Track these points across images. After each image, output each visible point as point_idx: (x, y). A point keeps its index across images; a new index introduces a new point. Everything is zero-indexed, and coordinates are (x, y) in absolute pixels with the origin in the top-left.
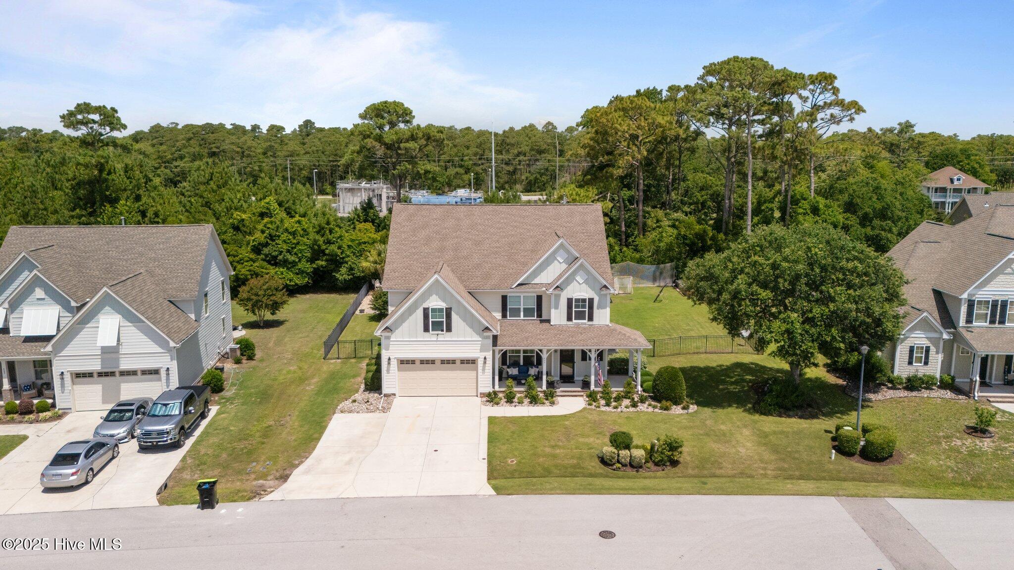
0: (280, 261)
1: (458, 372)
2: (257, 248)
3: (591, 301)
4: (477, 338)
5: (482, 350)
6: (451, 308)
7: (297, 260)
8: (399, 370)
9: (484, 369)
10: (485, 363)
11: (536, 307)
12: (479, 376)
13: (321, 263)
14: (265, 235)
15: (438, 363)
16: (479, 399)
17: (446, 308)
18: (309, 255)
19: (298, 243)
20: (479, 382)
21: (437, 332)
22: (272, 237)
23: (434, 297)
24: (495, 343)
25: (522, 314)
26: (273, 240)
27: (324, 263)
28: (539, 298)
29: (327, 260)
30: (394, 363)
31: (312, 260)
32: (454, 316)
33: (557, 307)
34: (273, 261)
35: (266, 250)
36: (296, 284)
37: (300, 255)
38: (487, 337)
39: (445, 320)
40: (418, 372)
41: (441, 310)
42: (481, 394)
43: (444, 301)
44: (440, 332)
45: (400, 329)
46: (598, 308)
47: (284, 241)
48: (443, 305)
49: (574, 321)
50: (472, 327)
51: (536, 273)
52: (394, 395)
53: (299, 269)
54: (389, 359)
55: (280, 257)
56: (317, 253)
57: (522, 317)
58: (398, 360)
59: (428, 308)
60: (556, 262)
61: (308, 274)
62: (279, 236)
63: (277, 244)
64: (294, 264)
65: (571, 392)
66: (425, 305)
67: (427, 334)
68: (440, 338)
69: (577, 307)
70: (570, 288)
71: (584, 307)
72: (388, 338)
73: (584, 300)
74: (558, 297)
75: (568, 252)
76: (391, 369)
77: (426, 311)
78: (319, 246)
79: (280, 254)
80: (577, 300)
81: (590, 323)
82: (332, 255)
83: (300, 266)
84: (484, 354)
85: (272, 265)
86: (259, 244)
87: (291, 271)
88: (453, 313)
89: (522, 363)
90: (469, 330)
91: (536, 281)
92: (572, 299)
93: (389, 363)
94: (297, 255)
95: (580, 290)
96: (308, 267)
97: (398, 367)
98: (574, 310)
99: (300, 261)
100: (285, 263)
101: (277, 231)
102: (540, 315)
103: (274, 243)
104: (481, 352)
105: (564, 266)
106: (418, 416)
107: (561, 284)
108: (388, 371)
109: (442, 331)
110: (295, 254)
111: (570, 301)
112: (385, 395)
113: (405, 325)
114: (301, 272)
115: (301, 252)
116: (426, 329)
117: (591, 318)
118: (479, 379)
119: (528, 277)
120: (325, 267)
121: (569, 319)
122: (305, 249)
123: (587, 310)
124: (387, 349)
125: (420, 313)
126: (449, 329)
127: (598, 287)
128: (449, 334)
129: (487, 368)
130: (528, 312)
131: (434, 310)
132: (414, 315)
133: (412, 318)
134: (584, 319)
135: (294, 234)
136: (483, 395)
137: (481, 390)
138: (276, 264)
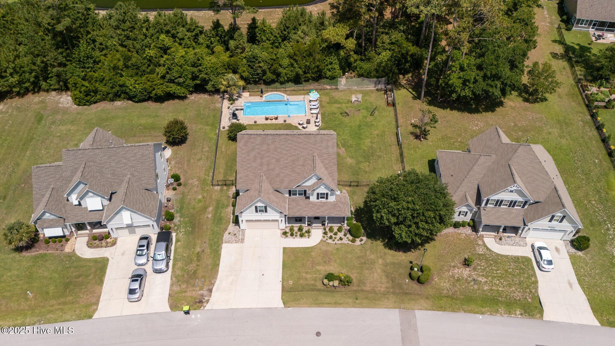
1: (271, 223)
3: (327, 194)
4: (278, 214)
5: (280, 217)
8: (247, 223)
11: (303, 193)
13: (198, 82)
15: (262, 221)
16: (280, 232)
17: (265, 206)
18: (190, 77)
21: (261, 213)
23: (259, 203)
28: (305, 191)
32: (268, 208)
33: (312, 195)
34: (172, 81)
39: (264, 209)
41: (262, 206)
42: (280, 229)
46: (330, 195)
49: (320, 199)
52: (245, 229)
55: (176, 81)
57: (298, 196)
58: (246, 220)
60: (312, 179)
64: (184, 82)
65: (317, 226)
67: (257, 213)
70: (318, 189)
73: (324, 193)
74: (313, 191)
76: (243, 221)
77: (256, 207)
80: (321, 193)
84: (281, 219)
90: (274, 212)
91: (304, 185)
95: (322, 190)
98: (320, 196)
102: (305, 196)
105: (316, 181)
106: (256, 246)
111: (318, 193)
112: (242, 230)
113: (248, 211)
117: (327, 198)
119: (300, 184)
123: (325, 196)
125: (254, 207)
127: (330, 190)
128: (266, 213)
129: (283, 221)
130: (300, 194)
131: (259, 207)
133: (250, 209)
134: (324, 199)
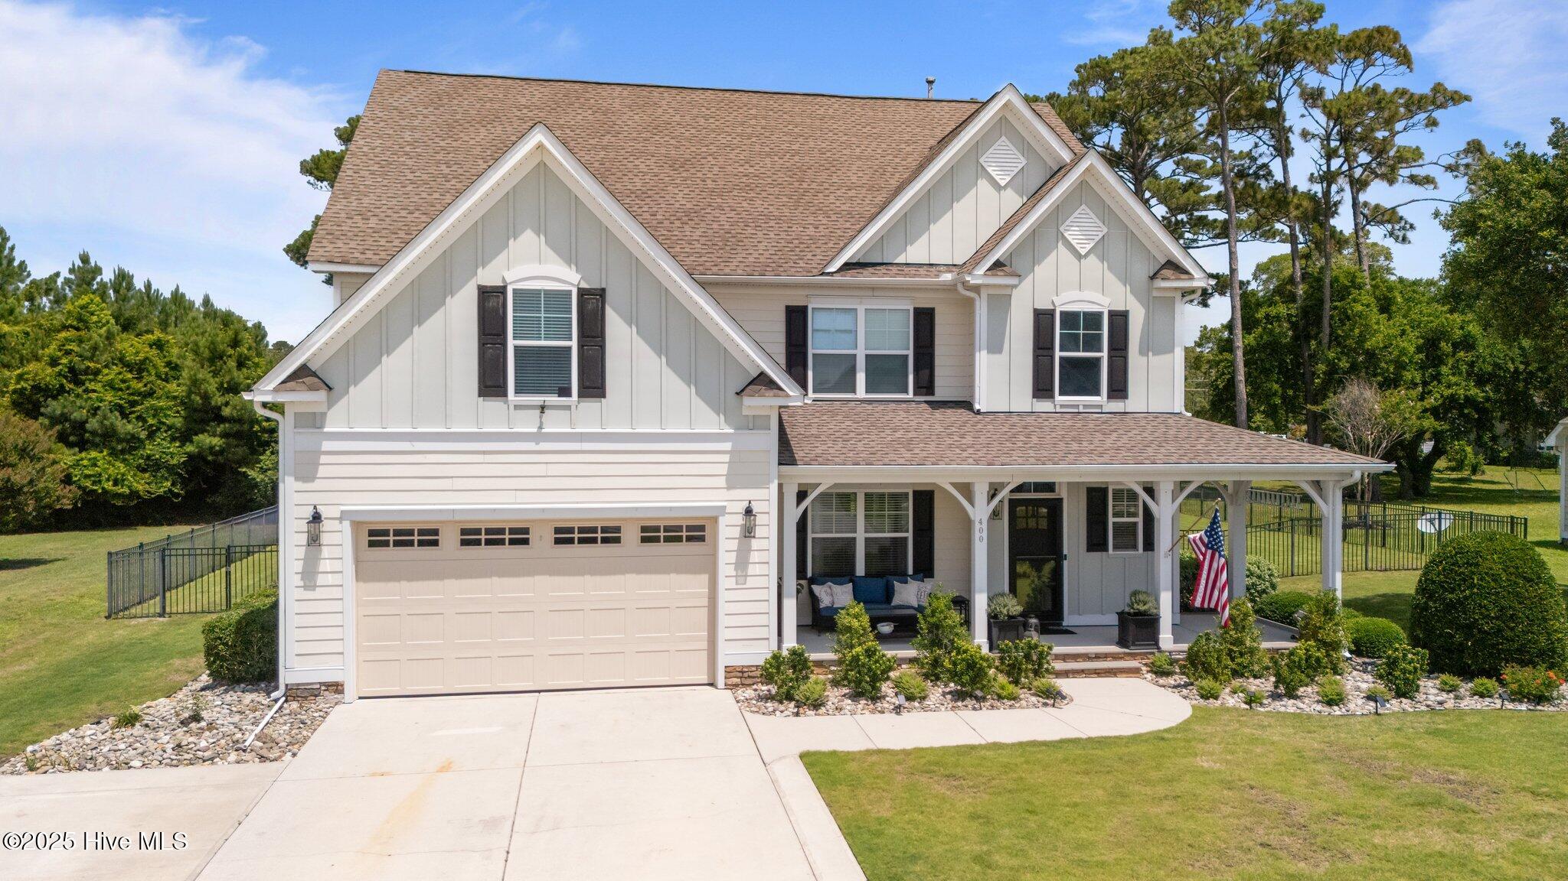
0: (94, 433)
1: (631, 579)
2: (29, 399)
3: (1120, 320)
4: (711, 423)
5: (734, 481)
6: (602, 293)
7: (143, 435)
8: (362, 574)
9: (742, 563)
10: (748, 532)
11: (910, 353)
12: (723, 596)
13: (210, 440)
14: (57, 369)
15: (542, 539)
16: (723, 698)
17: (582, 293)
18: (178, 422)
19: (150, 394)
20: (723, 621)
21: (537, 399)
22: (75, 375)
23: (528, 240)
24: (786, 455)
25: (861, 378)
26: (78, 383)
27: (216, 441)
28: (924, 320)
29: (225, 435)
30: (339, 540)
31: (185, 437)
32: (617, 329)
33: (995, 347)
34: (75, 436)
35: (54, 407)
36: (134, 494)
37: (151, 421)
38: (754, 424)
39: (574, 344)
40: (451, 584)
41: (558, 299)
42: (730, 671)
43: (571, 258)
44: (553, 399)
45: (371, 380)
46: (1144, 351)
47: (111, 386)
48: (566, 278)
49: (1059, 398)
50: (690, 377)
51: (907, 227)
52: (337, 688)
53: (148, 457)
54: (316, 518)
55: (93, 424)
56: (202, 415)
57: (861, 392)
58: (356, 525)
59: (501, 291)
60: (983, 184)
61: (171, 469)
62: (97, 372)
63: (87, 391)
64: (133, 443)
65: (1086, 657)
66: (489, 276)
67: (493, 405)
68: (555, 424)
69: (1069, 342)
70: (1044, 271)
71: (1093, 343)
72: (313, 421)
73: (1093, 320)
74: (1001, 302)
75: (1025, 147)
76: (325, 565)
77: (491, 301)
78: (206, 397)
79: (94, 415)
80: (1070, 319)
81: (1117, 406)
82: (239, 421)
83: (149, 449)
84: (742, 496)
85: (70, 445)
86: (36, 388)
87: (124, 461)
88: (610, 314)
89: (860, 570)
90: (677, 389)
91: (915, 253)
92: (1050, 314)
93: (314, 540)
94: (144, 421)
95: (1078, 281)
96: (176, 454)
97: (357, 561)
98: (1058, 354)
99: (151, 436)
100: (107, 438)
101: (91, 359)
102: (926, 386)
103: (80, 390)
104: (730, 487)
105: (1013, 201)
106: (445, 768)
107: (1011, 255)
108: (309, 576)
109: (565, 392)
110: (140, 418)
111: (1043, 319)
112: (295, 693)
113: (396, 364)
114: (152, 466)
115: (156, 412)
116: (491, 384)
117: (1119, 390)
118: (723, 608)
119: (881, 240)
120: (222, 452)
121: (1042, 389)
122: (170, 409)
123: (1104, 355)
124: (307, 472)
125: (462, 310)
126: (594, 386)
127: (1142, 270)
128: (591, 406)
129: (755, 557)
130: (884, 373)
131: (526, 298)
132: (435, 321)
133: (427, 333)
134: (1096, 392)
135: (140, 371)
136: (740, 677)
137: (731, 654)
138: (82, 445)
